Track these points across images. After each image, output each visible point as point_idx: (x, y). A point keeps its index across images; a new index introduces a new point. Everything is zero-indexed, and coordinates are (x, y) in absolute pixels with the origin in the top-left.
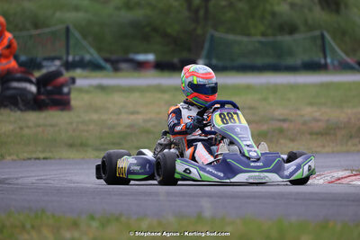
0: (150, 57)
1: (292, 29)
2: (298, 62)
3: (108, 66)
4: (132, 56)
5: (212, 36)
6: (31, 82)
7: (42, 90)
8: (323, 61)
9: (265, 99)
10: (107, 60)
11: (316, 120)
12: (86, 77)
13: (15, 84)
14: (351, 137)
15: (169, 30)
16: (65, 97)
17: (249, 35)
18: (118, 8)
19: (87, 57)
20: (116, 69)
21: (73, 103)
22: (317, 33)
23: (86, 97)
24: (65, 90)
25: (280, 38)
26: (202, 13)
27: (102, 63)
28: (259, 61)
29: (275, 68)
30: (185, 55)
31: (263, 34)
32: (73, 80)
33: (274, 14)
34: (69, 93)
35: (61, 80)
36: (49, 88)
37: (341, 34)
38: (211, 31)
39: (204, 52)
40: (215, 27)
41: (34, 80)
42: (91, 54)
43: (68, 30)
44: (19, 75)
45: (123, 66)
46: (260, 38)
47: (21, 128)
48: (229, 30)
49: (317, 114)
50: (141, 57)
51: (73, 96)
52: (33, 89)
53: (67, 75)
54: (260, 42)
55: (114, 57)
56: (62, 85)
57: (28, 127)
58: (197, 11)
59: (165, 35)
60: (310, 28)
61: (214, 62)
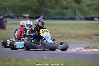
0: (28, 15)
1: (67, 8)
2: (68, 17)
3: (16, 17)
4: (22, 15)
5: (45, 10)
8: (75, 17)
9: (59, 27)
10: (16, 16)
11: (73, 33)
12: (10, 21)
14: (83, 38)
15: (33, 8)
16: (4, 26)
17: (55, 10)
18: (19, 2)
19: (10, 15)
20: (18, 19)
21: (6, 27)
22: (73, 10)
23: (10, 26)
24: (4, 24)
25: (63, 11)
26: (42, 3)
27: (14, 17)
28: (57, 17)
29: (62, 19)
30: (37, 15)
31: (59, 10)
32: (6, 21)
33: (62, 5)
35: (3, 21)
37: (80, 10)
38: (45, 9)
39: (43, 14)
40: (46, 7)
42: (11, 14)
43: (5, 7)
45: (20, 17)
48: (50, 9)
49: (73, 32)
50: (25, 15)
51: (6, 25)
53: (5, 20)
54: (58, 12)
55: (18, 15)
56: (3, 23)
58: (41, 3)
59: (32, 9)
60: (72, 8)
61: (45, 17)
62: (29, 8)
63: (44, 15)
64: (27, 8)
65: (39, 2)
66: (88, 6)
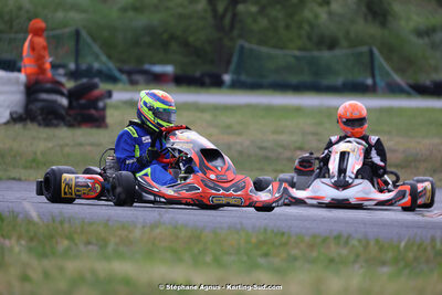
0: (169, 69)
1: (332, 44)
2: (339, 81)
3: (124, 77)
4: (147, 67)
5: (242, 48)
6: (62, 94)
7: (74, 103)
8: (369, 81)
10: (121, 71)
13: (44, 96)
15: (191, 39)
17: (282, 48)
19: (96, 65)
22: (364, 49)
24: (101, 104)
25: (316, 53)
27: (117, 74)
28: (294, 80)
31: (300, 49)
32: (109, 94)
33: (312, 26)
34: (104, 109)
36: (83, 101)
37: (389, 50)
38: (241, 42)
39: (233, 66)
40: (241, 36)
41: (65, 92)
42: (101, 62)
43: (77, 34)
44: (49, 86)
46: (297, 53)
47: (62, 146)
48: (262, 42)
50: (158, 69)
52: (64, 102)
54: (296, 57)
55: (126, 67)
56: (97, 99)
57: (67, 145)
58: (223, 16)
59: (186, 44)
60: (353, 43)
61: (243, 78)
62: (172, 37)
63: (237, 71)
64: (165, 36)
65: (214, 11)
66: (420, 33)
